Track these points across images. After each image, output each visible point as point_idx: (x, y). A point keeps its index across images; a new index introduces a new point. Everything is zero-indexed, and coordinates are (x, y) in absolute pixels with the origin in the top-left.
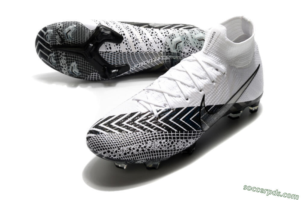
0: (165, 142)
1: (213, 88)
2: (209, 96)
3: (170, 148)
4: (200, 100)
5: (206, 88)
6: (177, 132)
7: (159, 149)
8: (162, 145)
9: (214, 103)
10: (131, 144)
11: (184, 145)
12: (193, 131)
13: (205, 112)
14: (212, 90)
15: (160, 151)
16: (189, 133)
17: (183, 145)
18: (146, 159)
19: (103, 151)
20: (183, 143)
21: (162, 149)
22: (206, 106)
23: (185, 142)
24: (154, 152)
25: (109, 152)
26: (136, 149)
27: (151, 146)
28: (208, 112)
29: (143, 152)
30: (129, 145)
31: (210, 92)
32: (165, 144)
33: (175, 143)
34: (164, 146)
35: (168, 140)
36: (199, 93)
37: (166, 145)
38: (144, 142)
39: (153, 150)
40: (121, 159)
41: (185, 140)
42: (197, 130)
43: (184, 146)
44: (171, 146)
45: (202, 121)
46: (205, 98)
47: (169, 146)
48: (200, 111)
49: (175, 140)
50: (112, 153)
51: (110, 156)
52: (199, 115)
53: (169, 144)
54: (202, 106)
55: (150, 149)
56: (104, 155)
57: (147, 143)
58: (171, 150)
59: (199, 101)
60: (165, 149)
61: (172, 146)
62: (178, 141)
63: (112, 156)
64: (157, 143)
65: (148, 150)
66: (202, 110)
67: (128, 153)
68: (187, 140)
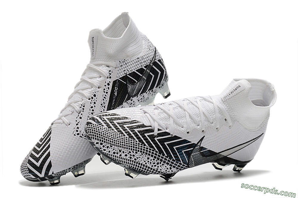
3: (154, 167)
4: (199, 138)
6: (166, 157)
7: (144, 163)
8: (148, 162)
10: (123, 147)
12: (179, 162)
13: (197, 151)
15: (144, 165)
16: (176, 162)
17: (166, 170)
18: (130, 166)
19: (97, 141)
20: (166, 168)
21: (147, 165)
22: (201, 146)
23: (169, 168)
24: (139, 164)
25: (101, 144)
26: (125, 154)
27: (139, 157)
28: (200, 153)
29: (130, 159)
30: (121, 147)
32: (151, 161)
33: (160, 165)
34: (149, 163)
37: (152, 163)
38: (135, 151)
39: (139, 161)
40: (109, 156)
42: (183, 163)
43: (166, 172)
44: (155, 166)
45: (191, 158)
47: (154, 165)
49: (162, 163)
50: (104, 146)
51: (101, 148)
52: (191, 152)
53: (154, 163)
54: (198, 145)
55: (137, 159)
56: (96, 145)
57: (136, 153)
60: (149, 166)
61: (157, 166)
62: (163, 165)
63: (102, 149)
64: (145, 157)
65: (135, 159)
66: (196, 148)
67: (117, 153)
68: (171, 168)
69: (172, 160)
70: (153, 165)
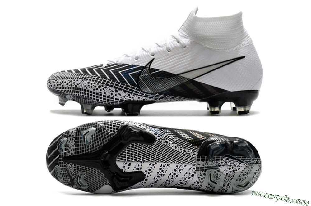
0: (93, 83)
1: (166, 56)
2: (158, 61)
3: (96, 90)
4: (147, 61)
5: (159, 54)
7: (85, 88)
8: (89, 86)
9: (162, 68)
11: (112, 94)
12: (126, 84)
13: (147, 72)
14: (164, 57)
15: (85, 90)
16: (121, 84)
20: (111, 91)
21: (88, 89)
23: (114, 91)
24: (80, 89)
26: (67, 83)
27: (80, 83)
28: (150, 74)
29: (71, 87)
31: (161, 58)
32: (92, 85)
33: (102, 88)
34: (90, 87)
35: (97, 83)
36: (149, 56)
37: (93, 87)
39: (79, 87)
41: (114, 89)
42: (131, 85)
44: (97, 89)
45: (140, 79)
46: (154, 61)
47: (96, 88)
48: (142, 70)
49: (104, 85)
52: (139, 74)
53: (95, 87)
54: (147, 67)
55: (77, 85)
57: (77, 80)
58: (96, 93)
59: (145, 62)
60: (91, 90)
61: (99, 90)
62: (106, 87)
64: (86, 83)
65: (76, 86)
66: (144, 70)
67: (60, 85)
68: (117, 90)
69: (116, 82)
70: (94, 88)
